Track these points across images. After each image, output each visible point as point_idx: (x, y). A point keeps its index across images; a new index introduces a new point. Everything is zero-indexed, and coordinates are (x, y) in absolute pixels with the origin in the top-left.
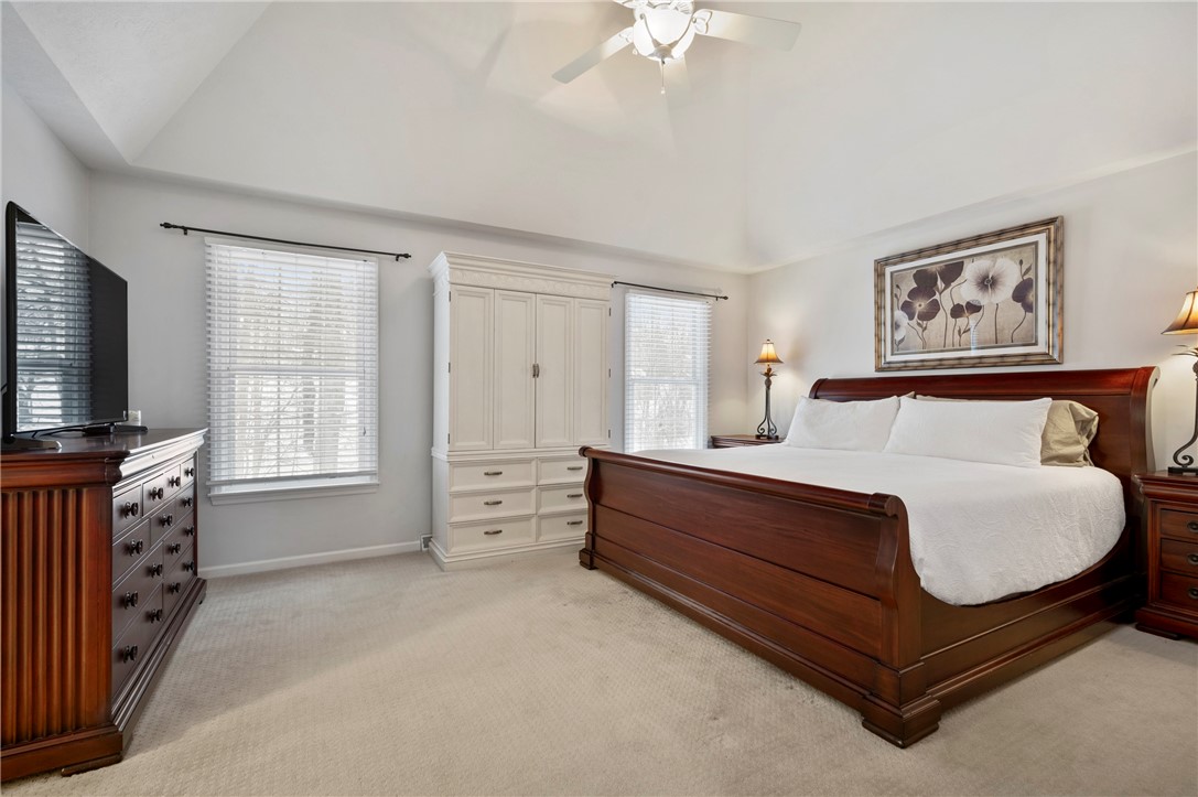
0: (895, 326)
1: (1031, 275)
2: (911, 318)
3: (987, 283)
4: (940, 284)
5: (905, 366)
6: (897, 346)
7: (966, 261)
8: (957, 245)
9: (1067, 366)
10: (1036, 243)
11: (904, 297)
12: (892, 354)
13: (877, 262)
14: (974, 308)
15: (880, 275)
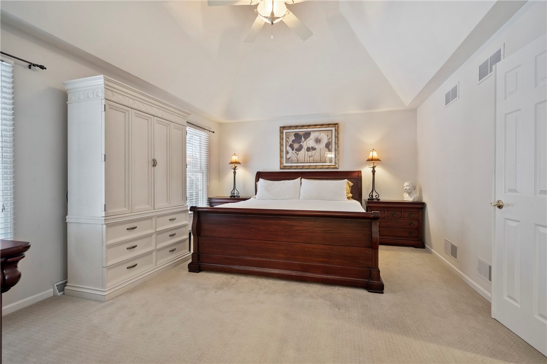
0: (287, 153)
1: (330, 140)
2: (293, 150)
3: (318, 141)
4: (303, 139)
5: (291, 167)
6: (288, 160)
7: (312, 133)
8: (309, 126)
9: (339, 170)
10: (332, 130)
11: (290, 142)
12: (286, 163)
13: (281, 127)
14: (314, 149)
15: (281, 133)
